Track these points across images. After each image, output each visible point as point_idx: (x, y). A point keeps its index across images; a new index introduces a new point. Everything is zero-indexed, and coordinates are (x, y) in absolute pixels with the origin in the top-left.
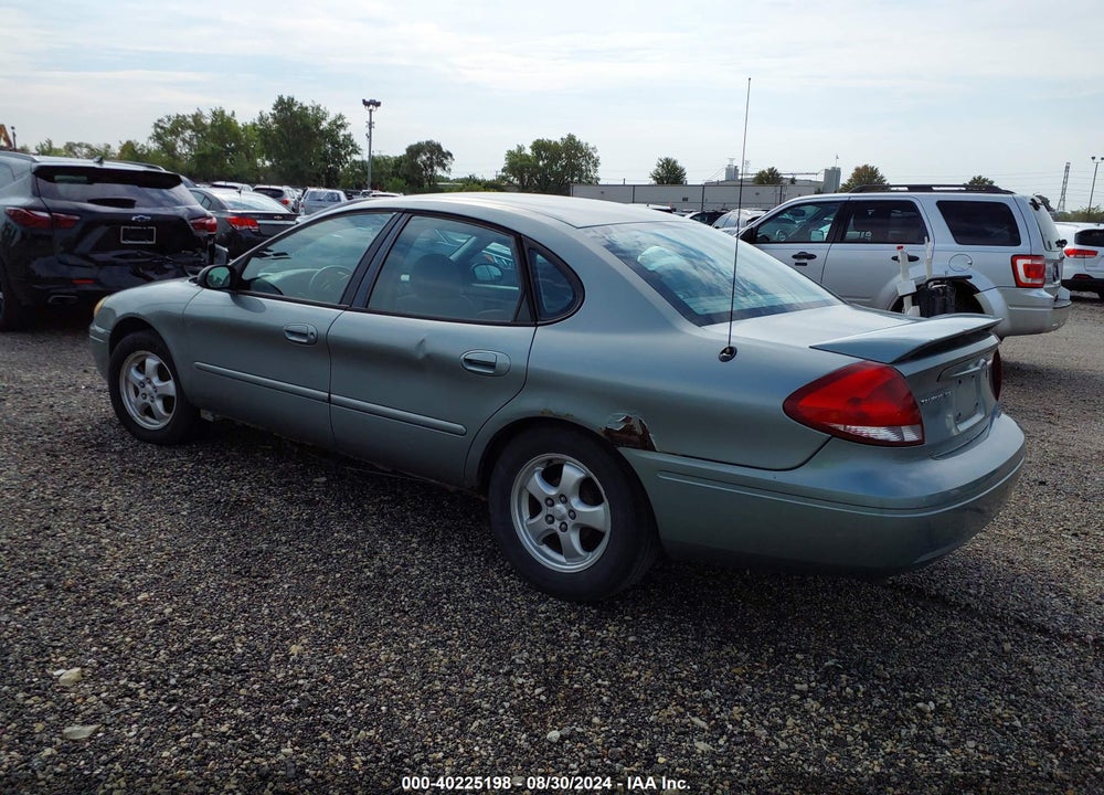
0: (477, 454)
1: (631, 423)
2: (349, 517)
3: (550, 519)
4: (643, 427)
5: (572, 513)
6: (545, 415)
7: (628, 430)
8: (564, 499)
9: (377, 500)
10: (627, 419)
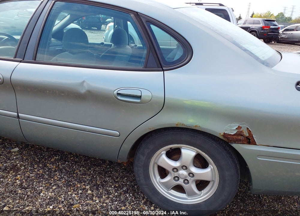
0: (128, 146)
1: (241, 130)
2: (42, 176)
3: (177, 178)
4: (249, 132)
5: (191, 174)
6: (178, 126)
7: (239, 134)
8: (185, 167)
9: (53, 160)
10: (239, 128)
